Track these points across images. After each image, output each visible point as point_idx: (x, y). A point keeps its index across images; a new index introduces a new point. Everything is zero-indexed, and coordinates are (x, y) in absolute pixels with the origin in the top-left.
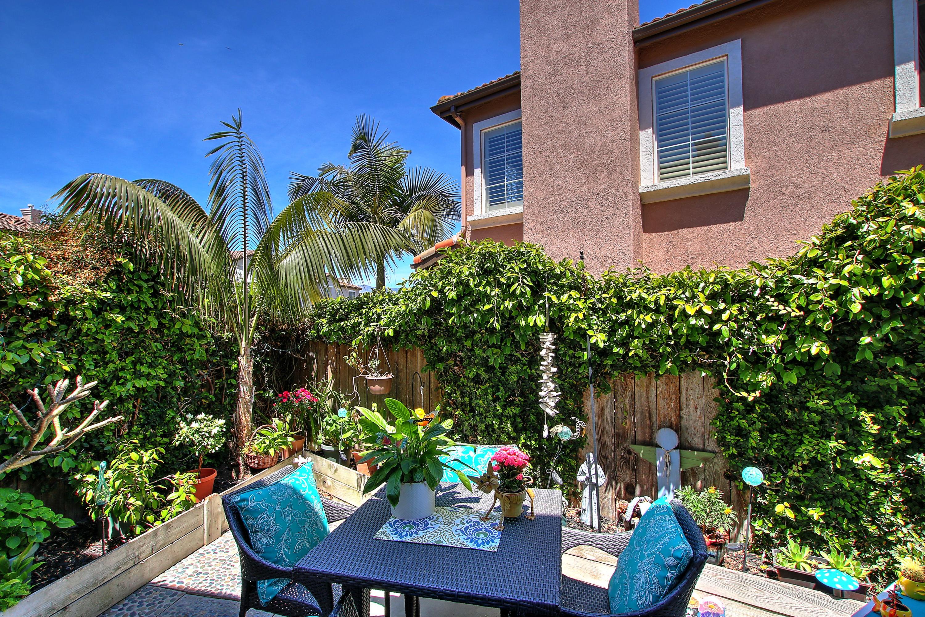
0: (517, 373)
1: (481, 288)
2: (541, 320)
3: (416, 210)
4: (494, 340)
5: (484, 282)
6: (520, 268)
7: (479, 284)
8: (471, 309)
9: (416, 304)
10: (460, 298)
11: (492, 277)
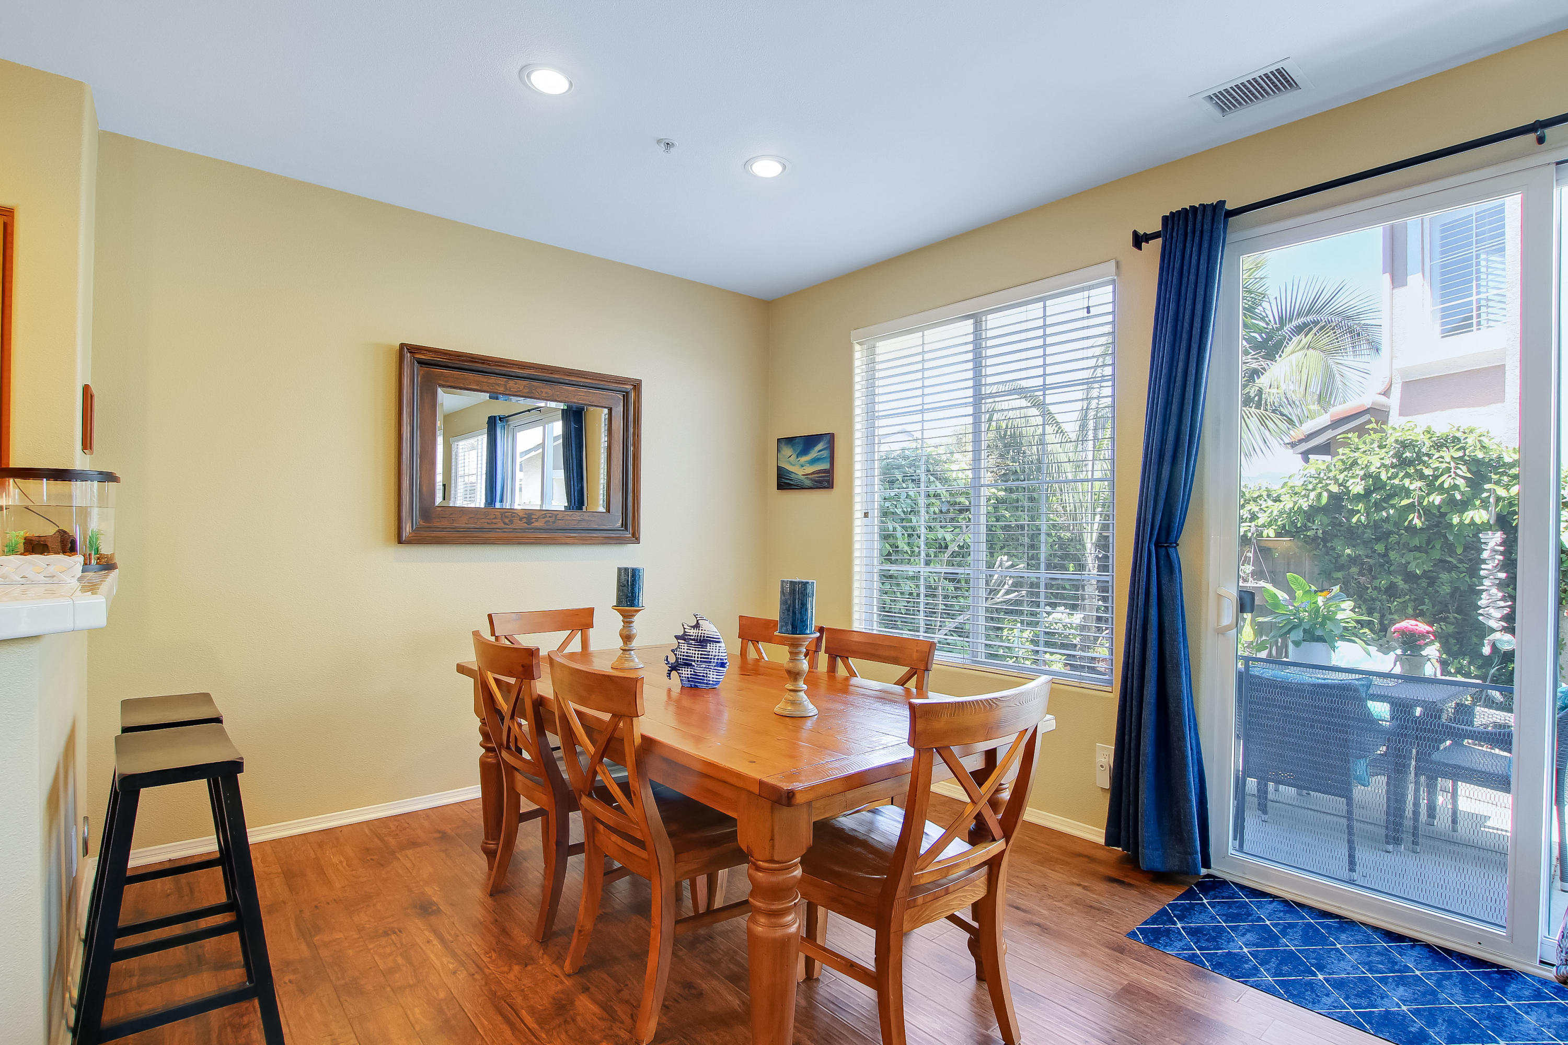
0: (1451, 582)
1: (1396, 481)
2: (1480, 516)
3: (1293, 352)
4: (1416, 542)
5: (1401, 474)
6: (1452, 457)
7: (1394, 476)
8: (1385, 505)
9: (1308, 500)
10: (1368, 493)
11: (1412, 468)
